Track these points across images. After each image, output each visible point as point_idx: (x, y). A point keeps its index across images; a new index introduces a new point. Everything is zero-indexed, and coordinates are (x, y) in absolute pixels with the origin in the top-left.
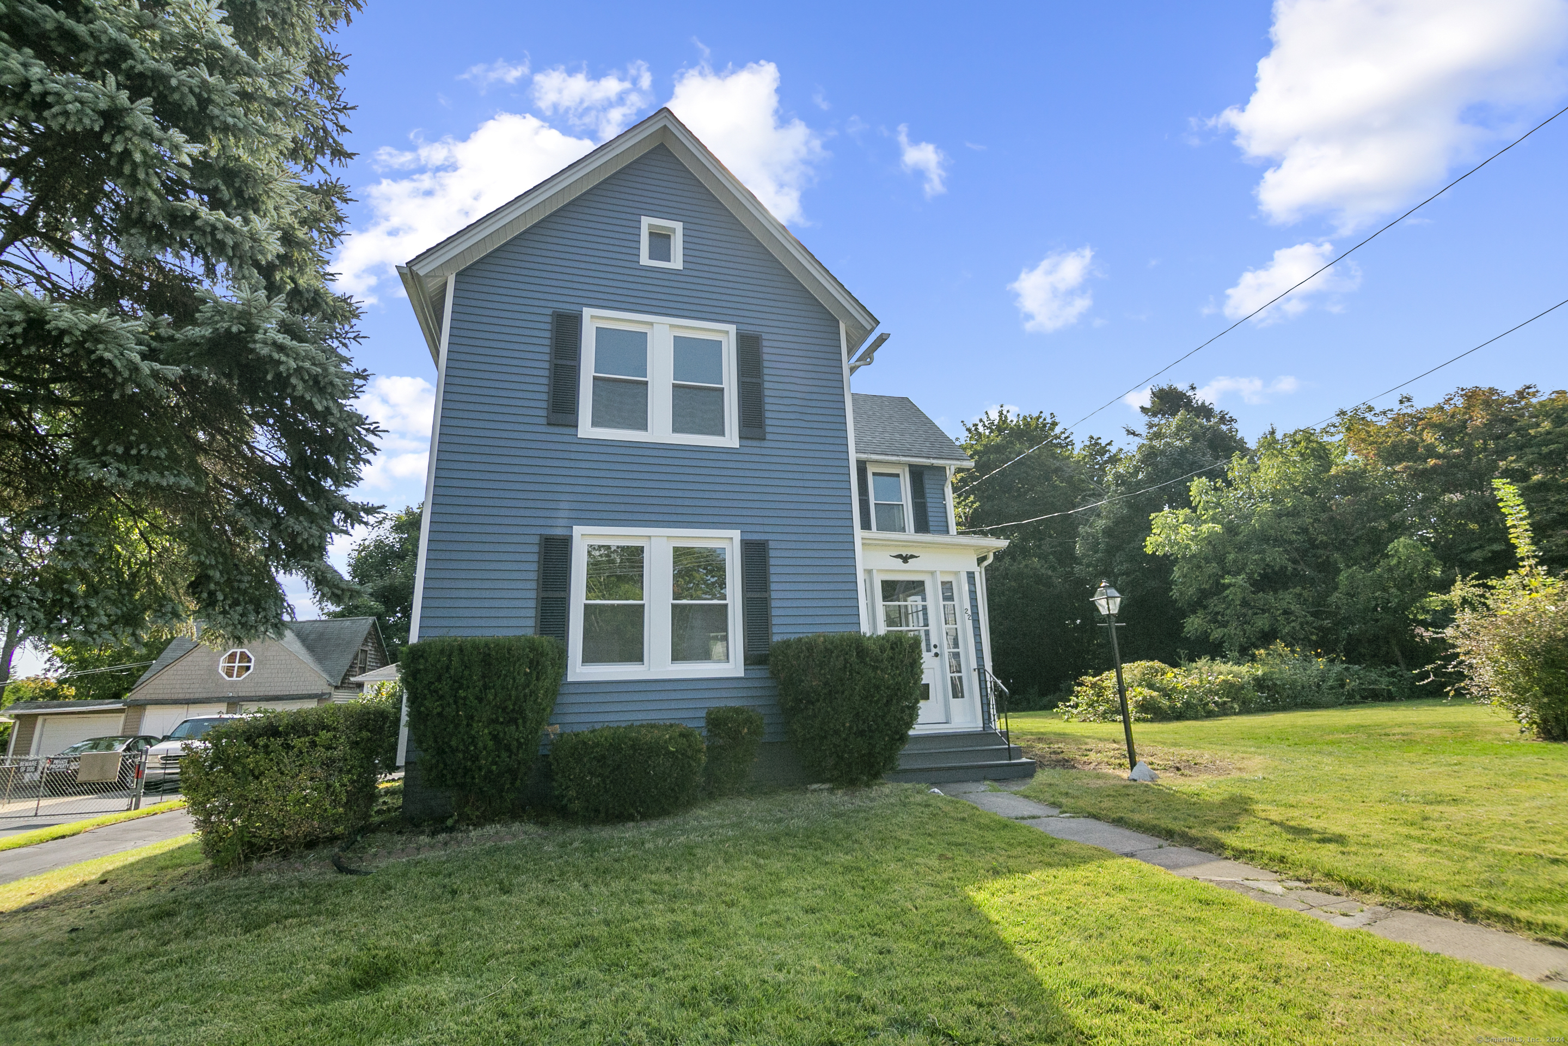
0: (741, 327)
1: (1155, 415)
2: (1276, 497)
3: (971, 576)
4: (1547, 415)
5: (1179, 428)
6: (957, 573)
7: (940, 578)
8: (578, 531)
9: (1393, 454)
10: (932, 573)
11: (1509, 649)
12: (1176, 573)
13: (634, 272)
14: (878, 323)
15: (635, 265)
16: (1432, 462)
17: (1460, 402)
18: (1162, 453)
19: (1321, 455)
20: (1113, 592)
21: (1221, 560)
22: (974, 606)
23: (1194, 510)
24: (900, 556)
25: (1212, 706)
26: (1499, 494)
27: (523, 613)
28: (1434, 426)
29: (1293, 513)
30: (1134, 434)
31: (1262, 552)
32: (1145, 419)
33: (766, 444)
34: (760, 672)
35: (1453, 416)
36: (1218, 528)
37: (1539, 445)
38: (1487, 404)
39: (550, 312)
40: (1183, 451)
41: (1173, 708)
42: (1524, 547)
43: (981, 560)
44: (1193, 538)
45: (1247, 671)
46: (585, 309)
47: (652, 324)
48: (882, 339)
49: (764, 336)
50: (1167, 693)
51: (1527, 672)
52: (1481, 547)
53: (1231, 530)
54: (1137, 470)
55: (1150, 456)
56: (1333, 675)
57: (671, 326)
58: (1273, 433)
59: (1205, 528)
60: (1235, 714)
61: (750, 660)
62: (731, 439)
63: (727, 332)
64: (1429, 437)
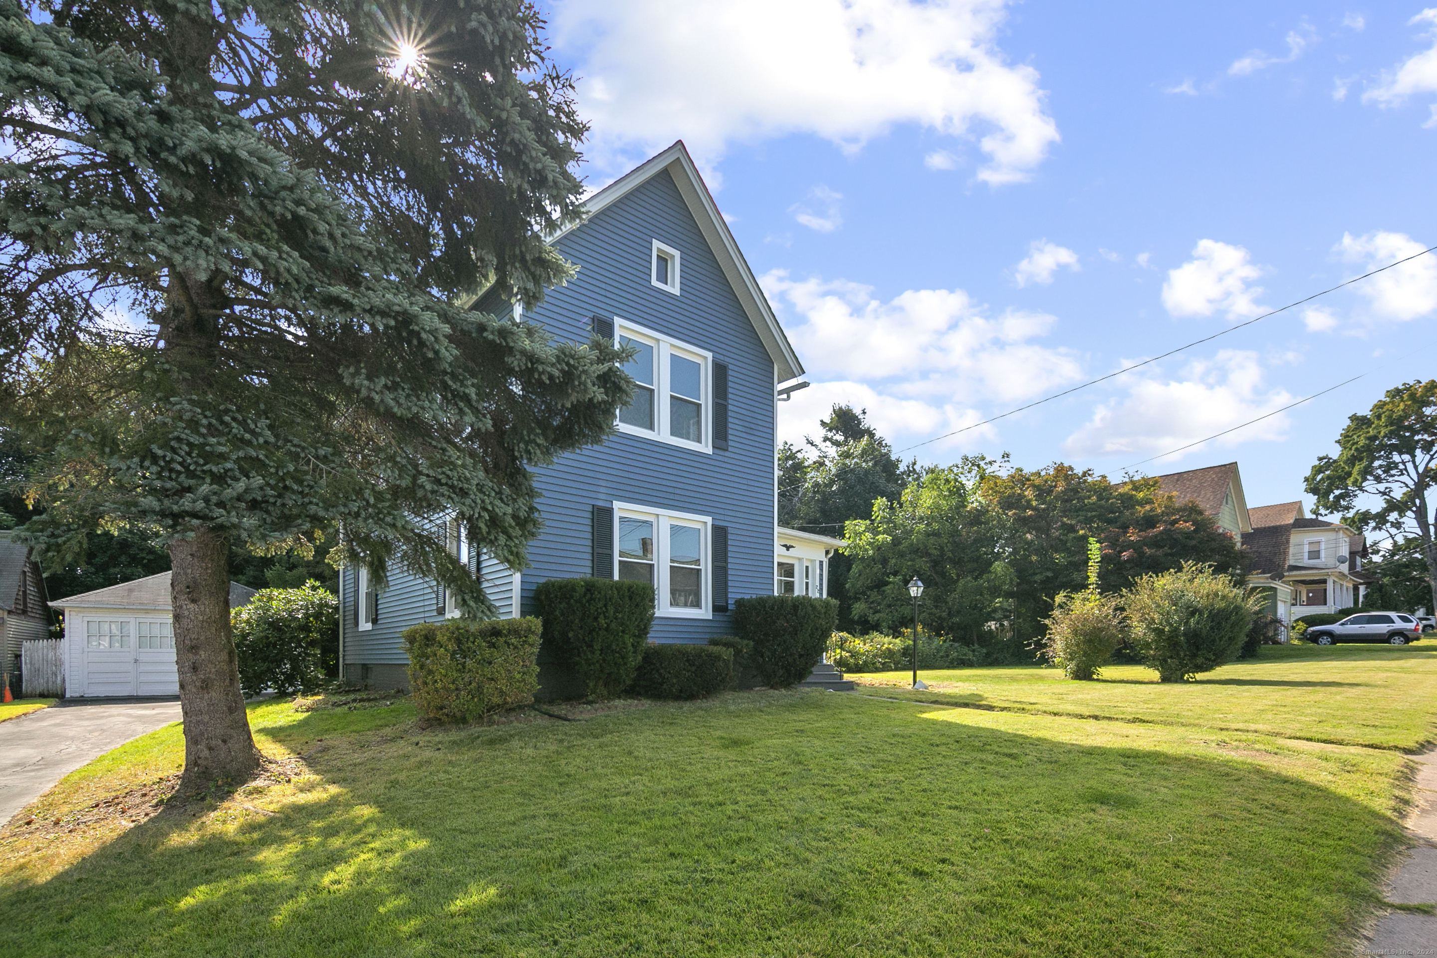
0: (718, 356)
1: (830, 430)
2: (930, 519)
3: (821, 563)
4: (1095, 492)
5: (864, 452)
6: (813, 561)
7: (806, 564)
8: (616, 505)
9: (1009, 503)
10: (799, 559)
11: (1075, 632)
12: (855, 569)
13: (644, 290)
14: (804, 372)
15: (647, 284)
16: (1029, 512)
17: (1052, 472)
18: (853, 471)
19: (959, 492)
20: (920, 583)
21: (885, 562)
22: (821, 584)
23: (872, 521)
24: (785, 546)
25: (878, 665)
26: (1090, 547)
27: (582, 563)
28: (1035, 487)
29: (936, 534)
30: (812, 444)
31: (912, 560)
32: (823, 432)
33: (727, 454)
34: (721, 617)
35: (1046, 482)
36: (889, 538)
37: (1087, 511)
38: (1066, 477)
39: (591, 315)
40: (867, 472)
41: (857, 665)
42: (1093, 578)
43: (827, 552)
44: (870, 544)
45: (898, 644)
46: (616, 318)
47: (658, 340)
48: (804, 385)
49: (730, 367)
50: (854, 654)
51: (1078, 645)
52: (1041, 573)
53: (896, 542)
54: (832, 482)
55: (843, 473)
56: (944, 648)
57: (672, 345)
58: (914, 464)
59: (880, 537)
60: (892, 670)
61: (716, 609)
62: (706, 447)
63: (706, 358)
64: (1029, 493)
